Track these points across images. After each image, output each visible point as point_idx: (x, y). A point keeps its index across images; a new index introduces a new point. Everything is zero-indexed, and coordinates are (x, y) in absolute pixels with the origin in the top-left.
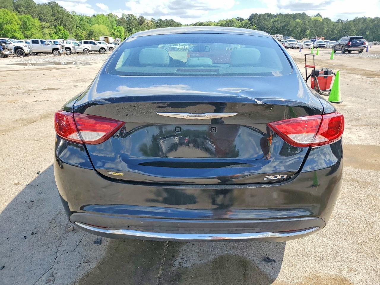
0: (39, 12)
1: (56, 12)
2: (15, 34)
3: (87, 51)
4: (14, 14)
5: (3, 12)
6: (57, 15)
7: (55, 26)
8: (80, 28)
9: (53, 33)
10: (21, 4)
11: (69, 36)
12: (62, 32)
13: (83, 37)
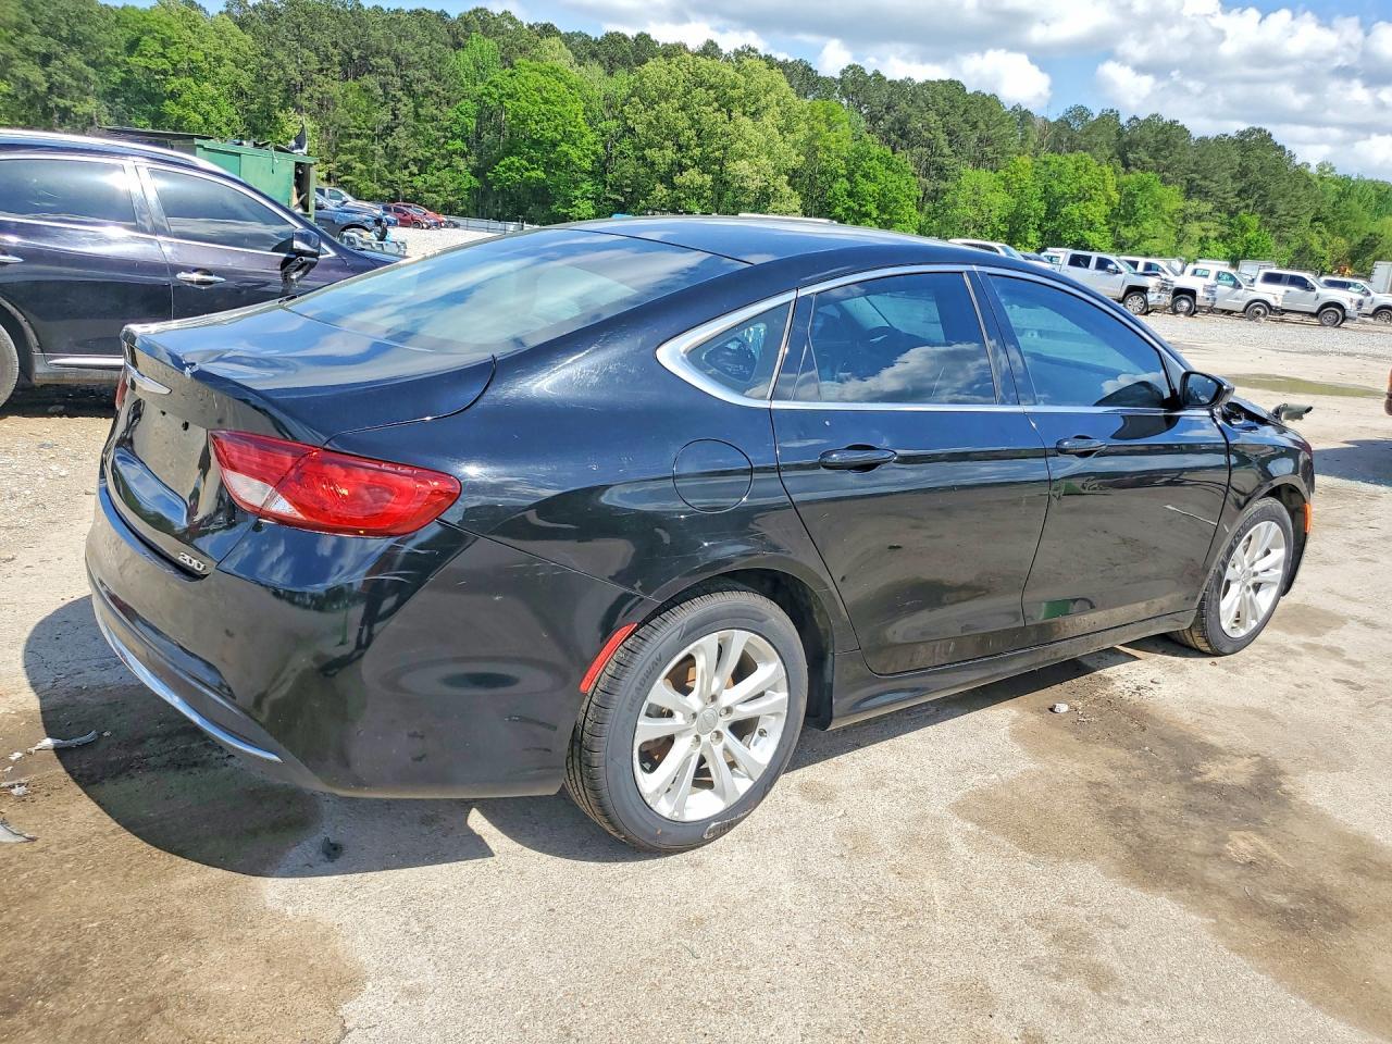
0: (1191, 164)
1: (1255, 165)
2: (1087, 235)
3: (1262, 311)
4: (1108, 170)
5: (1077, 162)
6: (1256, 176)
7: (1232, 214)
8: (1327, 224)
9: (1216, 239)
10: (1142, 139)
11: (1270, 251)
12: (1251, 235)
13: (1328, 258)
